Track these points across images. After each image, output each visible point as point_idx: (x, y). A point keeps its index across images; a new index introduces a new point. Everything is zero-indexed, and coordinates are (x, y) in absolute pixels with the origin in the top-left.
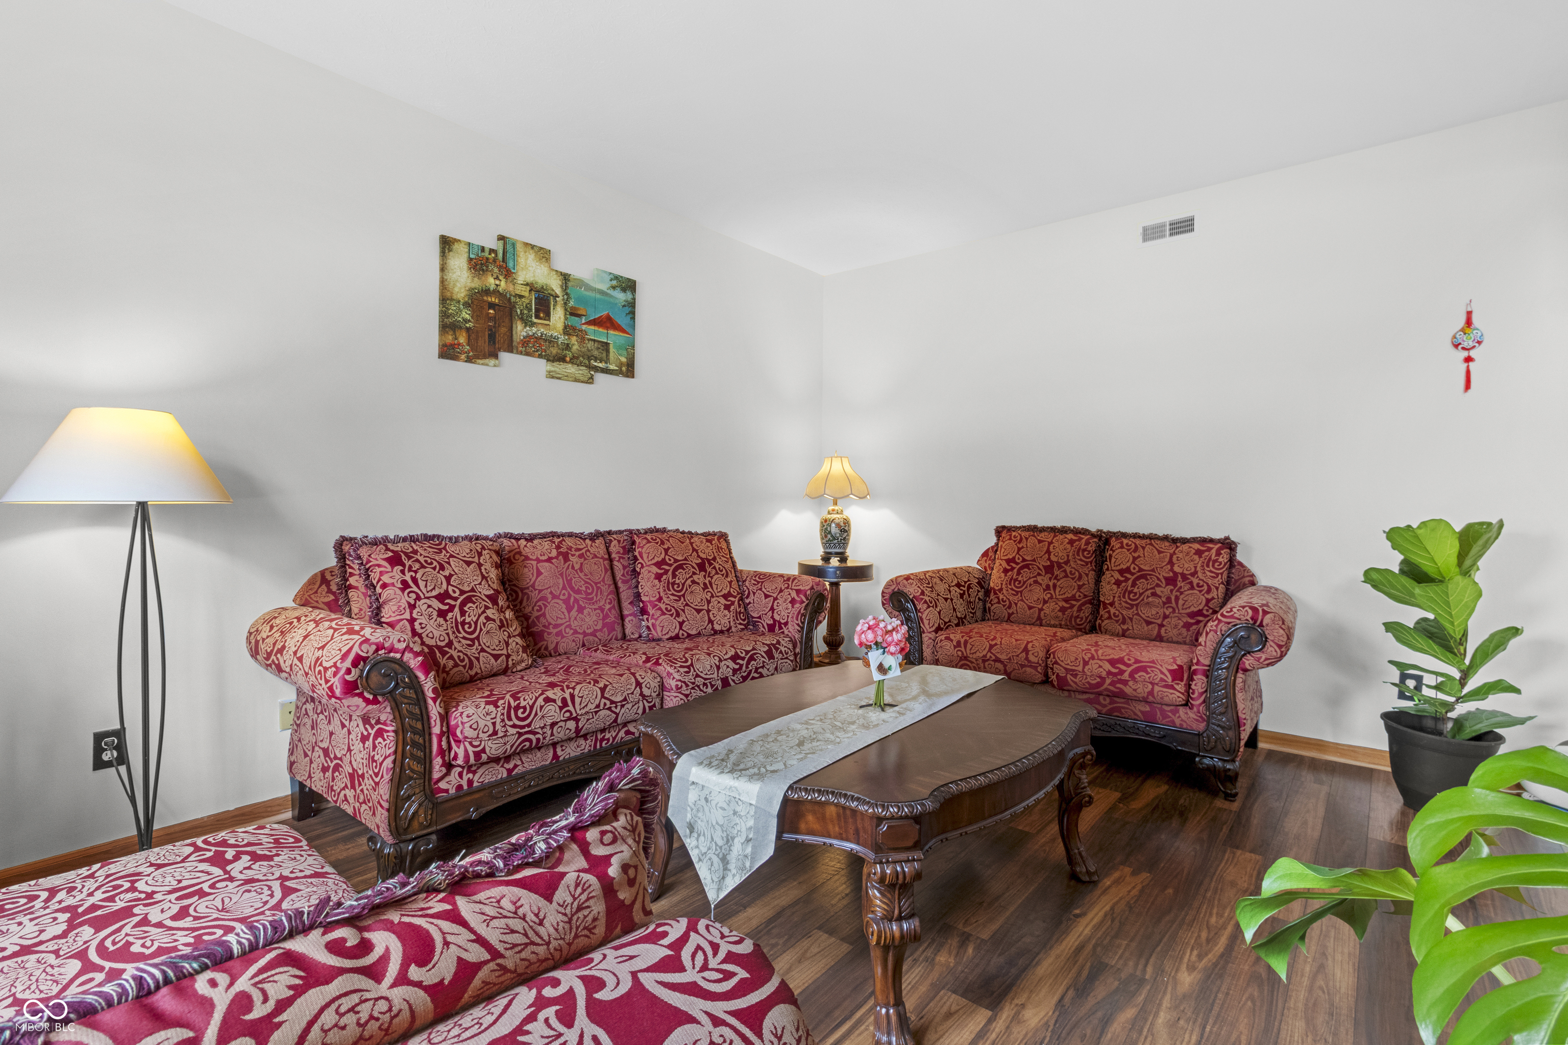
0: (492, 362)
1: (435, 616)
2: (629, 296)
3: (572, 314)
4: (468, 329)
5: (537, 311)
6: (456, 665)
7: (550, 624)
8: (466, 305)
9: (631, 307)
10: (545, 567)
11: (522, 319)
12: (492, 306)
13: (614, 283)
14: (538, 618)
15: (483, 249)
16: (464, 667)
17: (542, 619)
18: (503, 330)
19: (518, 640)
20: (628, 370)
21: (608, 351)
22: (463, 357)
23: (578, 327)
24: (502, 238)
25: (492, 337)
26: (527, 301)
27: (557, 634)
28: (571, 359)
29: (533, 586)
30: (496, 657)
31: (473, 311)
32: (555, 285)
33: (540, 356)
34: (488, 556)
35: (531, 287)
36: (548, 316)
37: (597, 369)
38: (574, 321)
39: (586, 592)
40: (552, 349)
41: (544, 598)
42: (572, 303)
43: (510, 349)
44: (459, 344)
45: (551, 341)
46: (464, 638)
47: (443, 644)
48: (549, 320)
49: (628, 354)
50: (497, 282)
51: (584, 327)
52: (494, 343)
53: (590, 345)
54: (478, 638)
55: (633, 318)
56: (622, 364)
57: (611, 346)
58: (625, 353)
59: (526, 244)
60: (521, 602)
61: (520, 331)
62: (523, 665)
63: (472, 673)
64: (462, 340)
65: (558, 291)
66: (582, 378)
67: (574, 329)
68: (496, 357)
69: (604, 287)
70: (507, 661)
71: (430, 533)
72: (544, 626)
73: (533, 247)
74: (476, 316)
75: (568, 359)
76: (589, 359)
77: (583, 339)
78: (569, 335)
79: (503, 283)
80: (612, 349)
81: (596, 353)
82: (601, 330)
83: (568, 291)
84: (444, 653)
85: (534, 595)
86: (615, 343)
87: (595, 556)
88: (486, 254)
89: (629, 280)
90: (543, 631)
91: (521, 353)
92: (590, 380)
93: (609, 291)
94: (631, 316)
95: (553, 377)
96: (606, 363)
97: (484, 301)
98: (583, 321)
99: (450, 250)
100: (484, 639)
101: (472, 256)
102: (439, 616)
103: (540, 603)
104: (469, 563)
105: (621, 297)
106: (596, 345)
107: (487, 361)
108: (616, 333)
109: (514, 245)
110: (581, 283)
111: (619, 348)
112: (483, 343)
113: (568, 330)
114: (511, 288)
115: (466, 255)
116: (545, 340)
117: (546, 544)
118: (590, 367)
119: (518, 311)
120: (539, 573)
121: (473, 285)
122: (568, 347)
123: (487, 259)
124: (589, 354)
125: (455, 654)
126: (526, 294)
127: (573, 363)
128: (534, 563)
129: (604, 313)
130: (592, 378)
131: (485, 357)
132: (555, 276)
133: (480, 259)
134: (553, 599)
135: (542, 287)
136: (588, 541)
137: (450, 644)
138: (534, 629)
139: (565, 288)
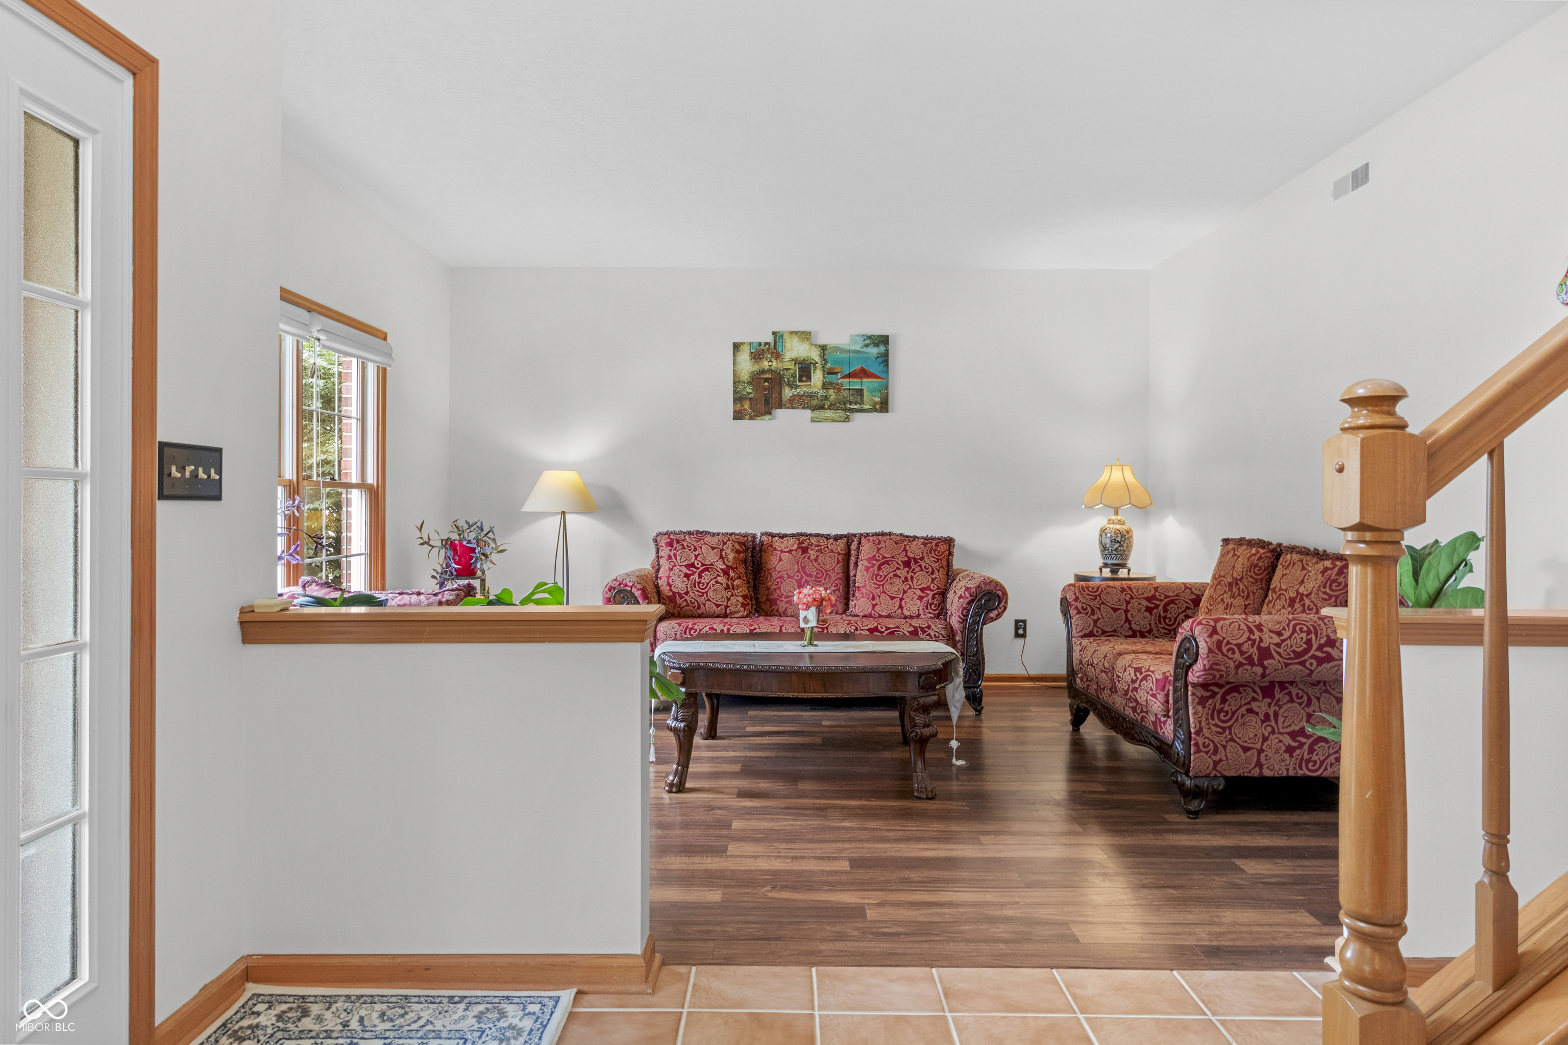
0: (767, 417)
1: (682, 576)
2: (882, 348)
3: (829, 373)
4: (750, 399)
5: (800, 377)
6: (688, 605)
7: (783, 595)
8: (749, 383)
9: (884, 359)
10: (785, 557)
11: (789, 385)
12: (766, 380)
13: (868, 342)
14: (775, 590)
15: (760, 344)
16: (694, 607)
17: (778, 591)
18: (775, 395)
19: (740, 599)
20: (883, 406)
21: (862, 395)
22: (747, 417)
23: (835, 381)
24: (774, 333)
25: (767, 401)
26: (792, 372)
27: (787, 602)
28: (829, 406)
29: (775, 568)
30: (718, 606)
31: (754, 387)
32: (815, 355)
33: (804, 408)
34: (731, 545)
35: (796, 361)
36: (809, 378)
37: (851, 410)
38: (831, 378)
39: (816, 577)
40: (812, 402)
41: (782, 577)
42: (829, 365)
43: (780, 406)
44: (745, 409)
45: (812, 396)
46: (698, 591)
47: (682, 592)
48: (810, 381)
49: (882, 394)
50: (770, 364)
51: (840, 381)
52: (768, 404)
53: (846, 393)
54: (707, 592)
55: (887, 366)
56: (875, 403)
57: (865, 391)
58: (879, 394)
59: (791, 333)
60: (767, 578)
61: (788, 393)
62: (740, 614)
63: (700, 612)
64: (747, 406)
65: (817, 359)
66: (839, 419)
67: (831, 383)
68: (770, 413)
69: (857, 347)
70: (726, 610)
71: (701, 530)
72: (778, 596)
73: (796, 333)
74: (756, 389)
75: (826, 407)
76: (845, 404)
77: (839, 390)
78: (827, 389)
79: (774, 364)
80: (865, 393)
81: (851, 398)
82: (855, 380)
83: (826, 357)
84: (681, 597)
85: (775, 575)
86: (868, 388)
87: (832, 551)
88: (762, 347)
89: (882, 336)
90: (776, 599)
91: (789, 408)
92: (847, 419)
93: (862, 350)
94: (884, 364)
95: (814, 421)
96: (860, 404)
97: (761, 378)
98: (839, 376)
99: (738, 351)
100: (711, 594)
101: (752, 351)
102: (685, 576)
103: (778, 580)
104: (713, 548)
105: (874, 351)
106: (851, 392)
107: (763, 417)
108: (870, 380)
109: (782, 336)
110: (837, 349)
111: (872, 391)
112: (761, 407)
113: (825, 386)
114: (780, 365)
115: (749, 351)
116: (807, 396)
117: (791, 541)
118: (846, 410)
119: (786, 380)
120: (781, 560)
121: (754, 370)
122: (826, 398)
123: (763, 350)
124: (845, 400)
125: (689, 599)
126: (792, 367)
127: (830, 409)
128: (779, 553)
129: (858, 367)
130: (848, 417)
131: (762, 415)
132: (815, 349)
133: (757, 351)
134: (788, 578)
135: (804, 359)
136: (831, 541)
137: (687, 593)
138: (771, 597)
139: (823, 356)
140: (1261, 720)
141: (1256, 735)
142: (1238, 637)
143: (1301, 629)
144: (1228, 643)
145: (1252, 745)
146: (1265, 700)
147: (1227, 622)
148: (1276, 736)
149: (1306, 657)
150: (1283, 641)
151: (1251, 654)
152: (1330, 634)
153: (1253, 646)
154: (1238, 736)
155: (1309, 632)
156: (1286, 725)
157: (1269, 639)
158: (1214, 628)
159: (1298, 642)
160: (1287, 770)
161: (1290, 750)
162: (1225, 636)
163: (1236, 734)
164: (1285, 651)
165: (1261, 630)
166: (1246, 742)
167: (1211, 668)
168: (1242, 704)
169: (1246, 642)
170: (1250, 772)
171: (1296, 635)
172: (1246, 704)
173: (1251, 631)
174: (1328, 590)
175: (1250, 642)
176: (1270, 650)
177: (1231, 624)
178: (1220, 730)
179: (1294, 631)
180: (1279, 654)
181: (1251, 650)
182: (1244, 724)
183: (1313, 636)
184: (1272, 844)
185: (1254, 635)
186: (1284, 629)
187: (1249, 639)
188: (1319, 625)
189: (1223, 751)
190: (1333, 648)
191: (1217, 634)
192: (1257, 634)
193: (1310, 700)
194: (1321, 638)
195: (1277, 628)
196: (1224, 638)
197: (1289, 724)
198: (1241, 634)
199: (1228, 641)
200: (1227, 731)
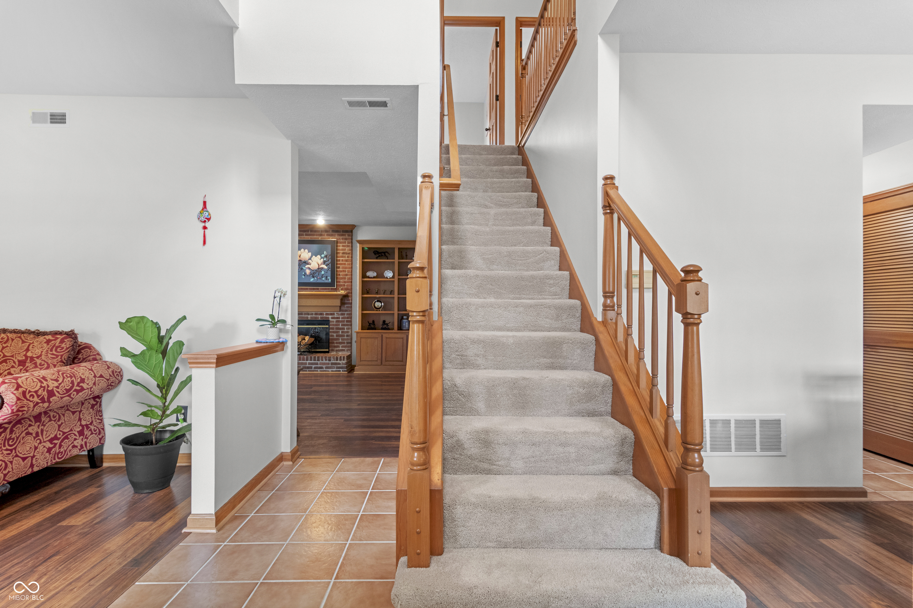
140: (34, 437)
141: (31, 448)
142: (35, 386)
143: (66, 376)
144: (30, 392)
145: (28, 455)
146: (36, 424)
147: (23, 378)
148: (42, 444)
149: (71, 392)
150: (60, 384)
151: (44, 396)
152: (82, 376)
153: (44, 390)
154: (20, 452)
155: (71, 377)
156: (47, 435)
157: (52, 385)
158: (17, 383)
159: (67, 384)
160: (47, 463)
161: (49, 450)
162: (27, 388)
163: (19, 451)
164: (61, 390)
165: (46, 380)
166: (25, 454)
167: (18, 411)
168: (23, 430)
169: (40, 389)
170: (25, 473)
171: (65, 380)
172: (25, 430)
173: (41, 382)
174: (54, 352)
175: (42, 389)
176: (54, 391)
177: (27, 379)
178: (9, 452)
179: (64, 378)
180: (58, 392)
181: (44, 393)
182: (24, 443)
183: (73, 378)
184: (69, 504)
185: (43, 384)
186: (58, 377)
187: (41, 387)
188: (74, 372)
189: (11, 465)
190: (84, 383)
191: (21, 387)
192: (45, 383)
193: (59, 416)
194: (78, 379)
195: (53, 377)
196: (26, 389)
197: (49, 434)
198: (36, 385)
199: (29, 390)
200: (14, 451)
